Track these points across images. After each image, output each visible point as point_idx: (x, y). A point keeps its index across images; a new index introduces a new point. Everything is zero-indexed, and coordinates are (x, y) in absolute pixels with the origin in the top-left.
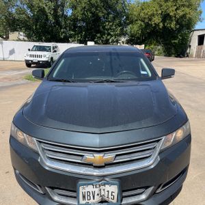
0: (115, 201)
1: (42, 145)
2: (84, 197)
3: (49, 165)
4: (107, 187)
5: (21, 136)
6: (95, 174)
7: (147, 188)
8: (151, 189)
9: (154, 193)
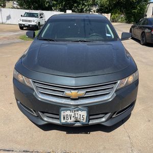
0: (84, 121)
1: (36, 84)
2: (64, 118)
3: (41, 97)
4: (80, 112)
5: (21, 78)
6: (71, 103)
7: (106, 114)
8: (108, 115)
9: (110, 118)
